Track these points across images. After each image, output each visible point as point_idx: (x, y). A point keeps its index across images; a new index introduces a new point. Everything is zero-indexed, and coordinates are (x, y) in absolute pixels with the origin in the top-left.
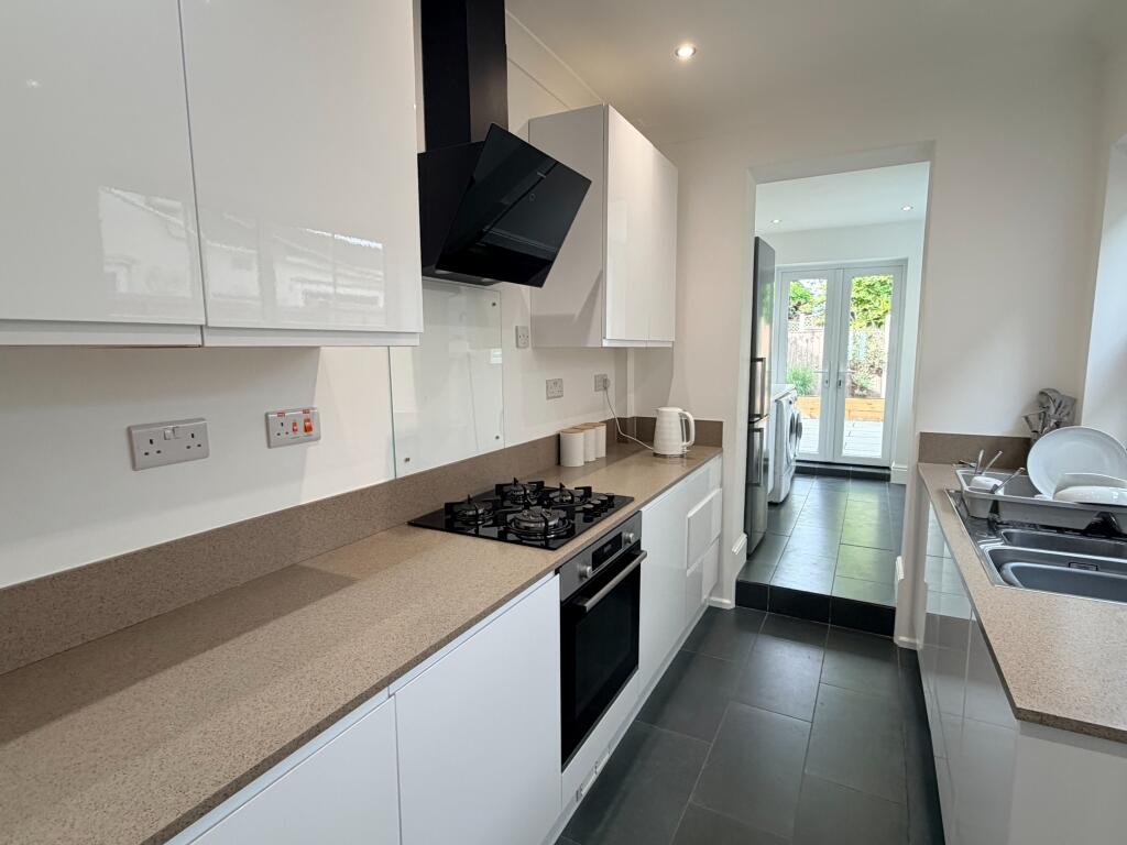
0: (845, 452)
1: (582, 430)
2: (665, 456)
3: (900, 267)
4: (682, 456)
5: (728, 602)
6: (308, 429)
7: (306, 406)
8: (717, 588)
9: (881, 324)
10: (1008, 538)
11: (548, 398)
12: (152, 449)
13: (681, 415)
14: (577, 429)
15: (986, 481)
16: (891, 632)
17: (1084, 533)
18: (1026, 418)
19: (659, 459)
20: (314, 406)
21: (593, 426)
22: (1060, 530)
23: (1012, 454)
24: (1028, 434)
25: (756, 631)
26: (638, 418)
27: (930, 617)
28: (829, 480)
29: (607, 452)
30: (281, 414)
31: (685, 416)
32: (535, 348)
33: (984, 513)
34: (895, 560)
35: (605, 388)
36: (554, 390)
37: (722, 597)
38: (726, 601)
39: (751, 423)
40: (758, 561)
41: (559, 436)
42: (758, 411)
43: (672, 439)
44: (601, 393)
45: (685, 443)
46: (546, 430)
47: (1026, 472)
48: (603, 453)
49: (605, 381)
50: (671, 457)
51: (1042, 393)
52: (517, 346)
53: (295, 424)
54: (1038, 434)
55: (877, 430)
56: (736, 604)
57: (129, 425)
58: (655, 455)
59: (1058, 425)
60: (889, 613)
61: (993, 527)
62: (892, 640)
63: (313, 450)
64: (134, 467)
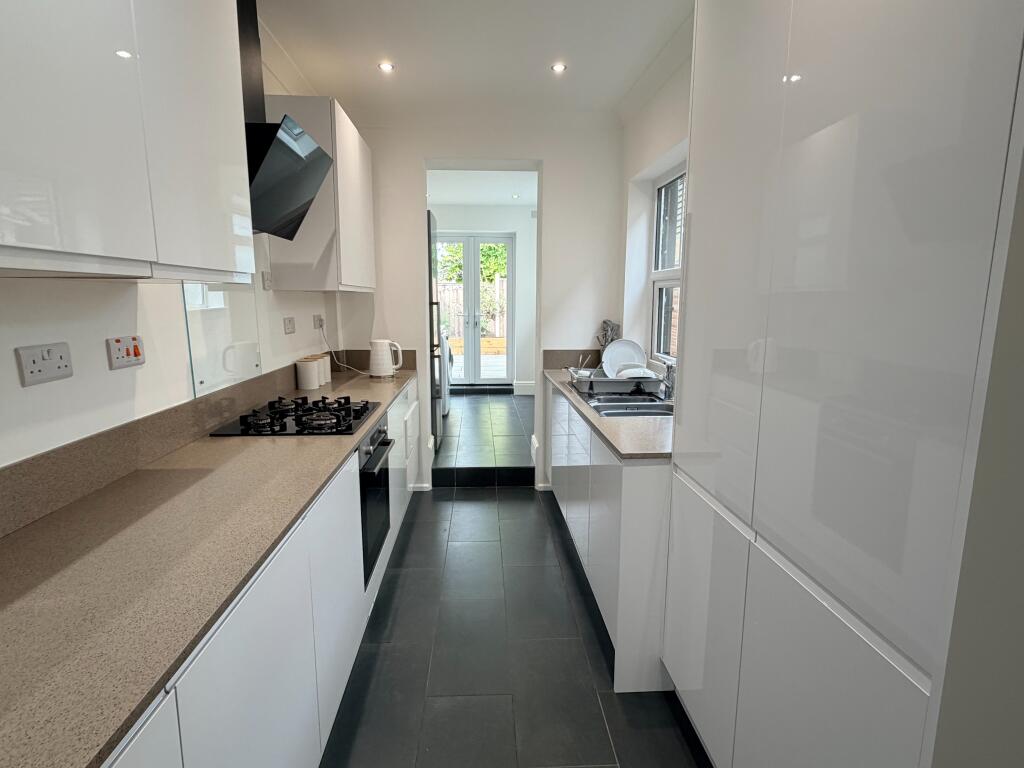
0: (482, 377)
1: (315, 359)
2: (379, 377)
3: (511, 238)
4: (393, 376)
5: (427, 486)
6: (137, 354)
7: (133, 335)
8: (419, 478)
9: (492, 280)
10: (599, 400)
11: (286, 333)
12: (36, 368)
13: (391, 345)
14: (307, 359)
15: (585, 373)
16: (532, 482)
17: (630, 394)
18: (598, 338)
19: (375, 380)
20: (138, 334)
21: (322, 356)
22: (621, 394)
23: (595, 359)
24: (598, 347)
25: (450, 499)
26: (347, 351)
27: (554, 468)
28: (474, 396)
29: (332, 378)
30: (118, 341)
31: (395, 346)
32: (275, 291)
33: (586, 389)
34: (530, 438)
35: (321, 326)
36: (290, 326)
37: (422, 483)
38: (425, 485)
39: (432, 351)
40: (442, 454)
41: (295, 365)
42: (436, 342)
43: (384, 364)
44: (317, 330)
45: (395, 367)
46: (285, 361)
47: (601, 367)
48: (329, 380)
49: (321, 320)
50: (384, 377)
51: (604, 322)
52: (264, 288)
53: (128, 350)
54: (604, 347)
55: (502, 360)
56: (433, 486)
57: (16, 346)
58: (371, 377)
59: (612, 340)
60: (532, 470)
61: (591, 396)
62: (533, 489)
63: (141, 373)
64: (23, 384)
